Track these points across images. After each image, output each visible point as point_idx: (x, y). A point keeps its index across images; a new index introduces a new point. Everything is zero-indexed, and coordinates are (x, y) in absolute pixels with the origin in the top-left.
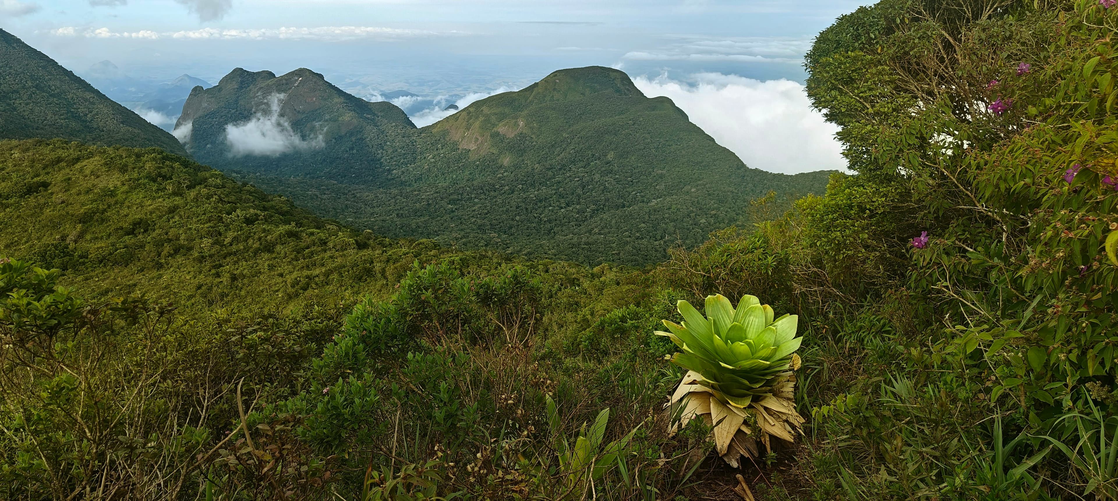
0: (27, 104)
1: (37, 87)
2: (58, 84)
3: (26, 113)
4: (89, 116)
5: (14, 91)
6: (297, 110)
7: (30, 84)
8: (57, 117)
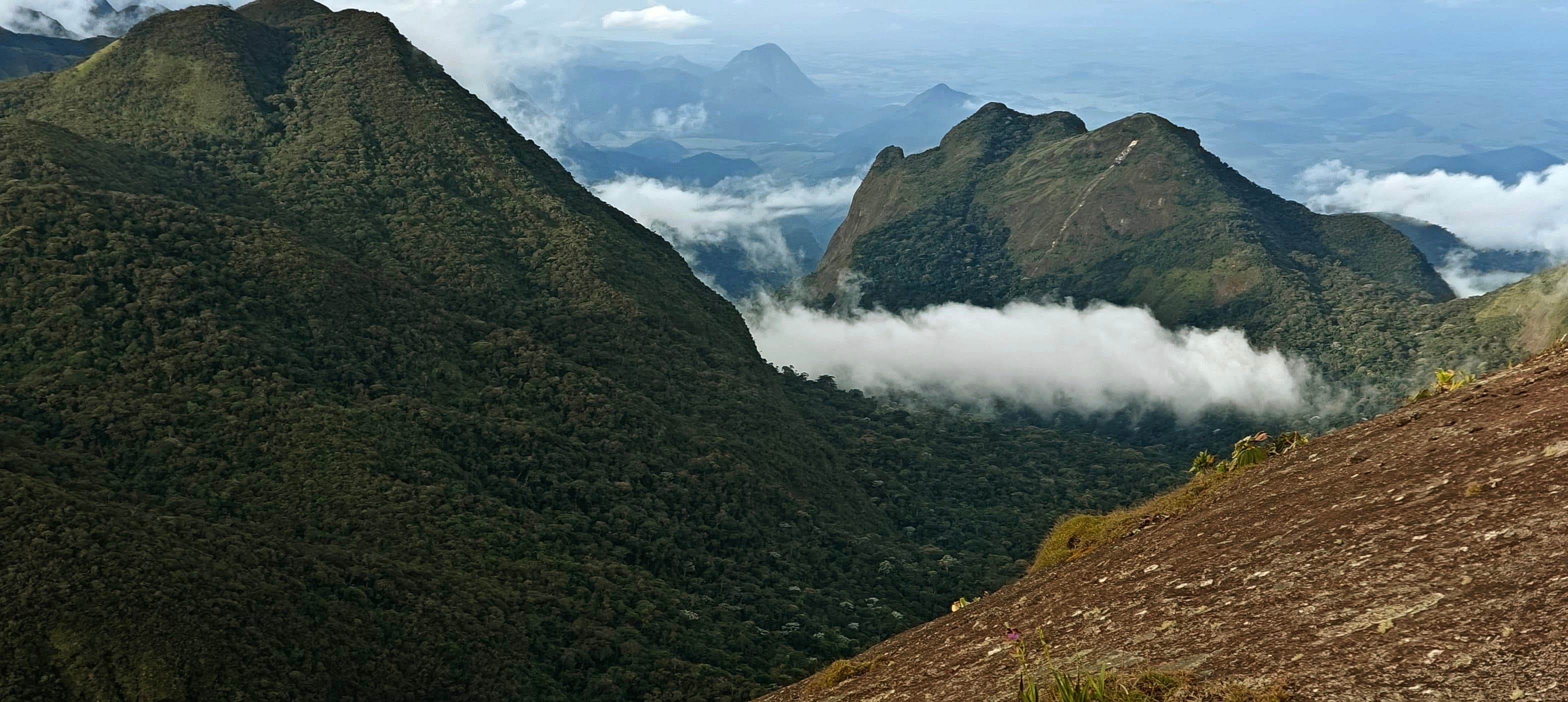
0: (413, 224)
1: (446, 183)
2: (490, 174)
3: (407, 245)
4: (535, 255)
5: (397, 191)
6: (1114, 228)
7: (433, 175)
8: (464, 258)
